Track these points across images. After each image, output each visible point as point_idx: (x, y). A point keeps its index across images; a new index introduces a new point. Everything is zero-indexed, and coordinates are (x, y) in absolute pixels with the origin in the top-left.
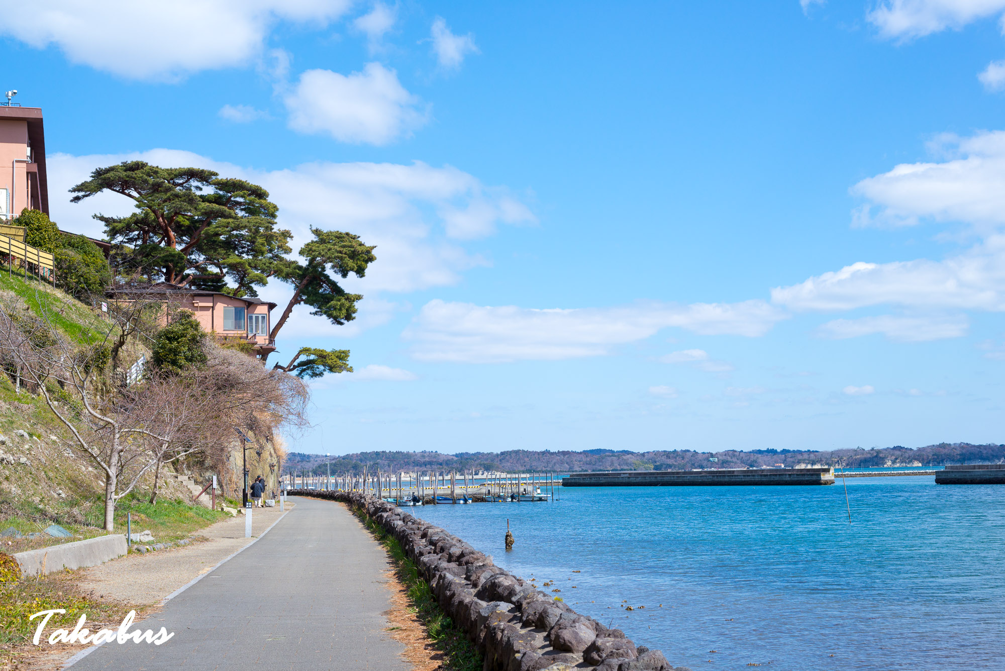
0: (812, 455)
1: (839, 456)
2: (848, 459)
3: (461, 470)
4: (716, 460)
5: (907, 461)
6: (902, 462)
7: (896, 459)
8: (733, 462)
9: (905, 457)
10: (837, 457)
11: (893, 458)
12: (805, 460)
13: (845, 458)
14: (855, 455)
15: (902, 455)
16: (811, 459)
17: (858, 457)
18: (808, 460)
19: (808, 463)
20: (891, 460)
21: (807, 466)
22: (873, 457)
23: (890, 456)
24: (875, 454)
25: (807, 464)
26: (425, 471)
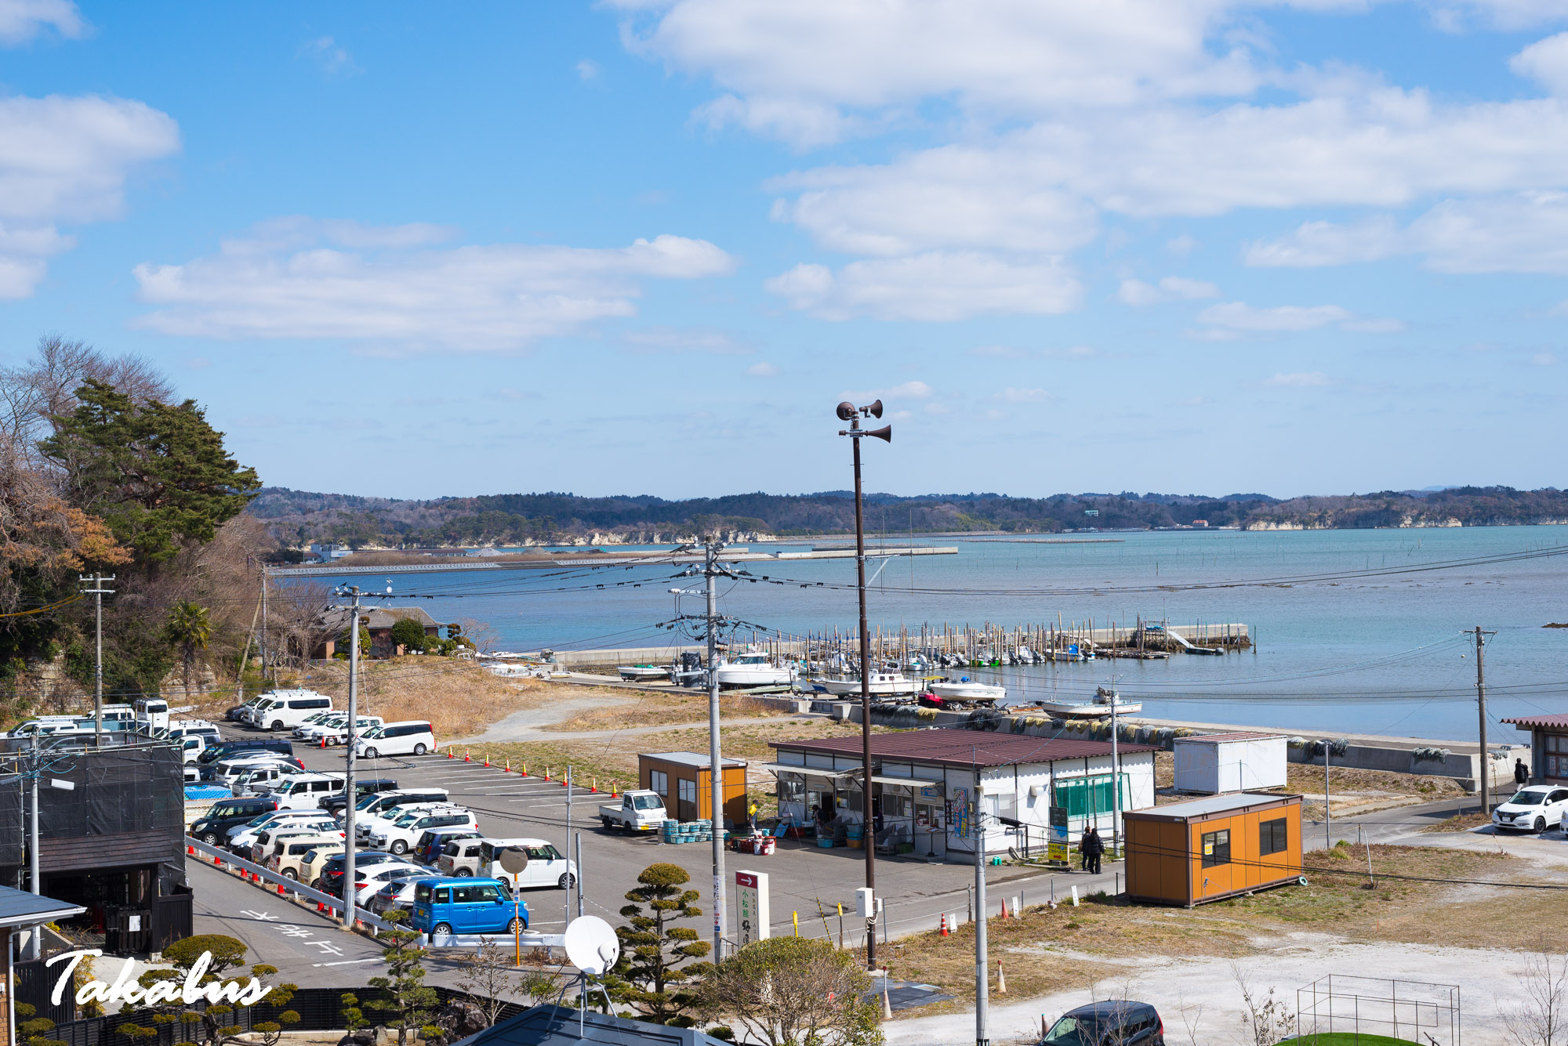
0: (1276, 507)
1: (1320, 510)
2: (1336, 513)
3: (698, 530)
4: (1096, 513)
5: (1439, 518)
6: (1430, 520)
7: (1420, 514)
8: (1125, 517)
9: (1434, 511)
10: (1317, 511)
11: (1415, 512)
12: (1266, 515)
13: (1330, 513)
14: (1348, 507)
15: (1429, 509)
16: (1275, 512)
17: (1353, 510)
18: (1271, 515)
19: (1271, 521)
20: (1412, 517)
21: (1269, 525)
22: (1380, 511)
23: (1409, 509)
24: (1384, 506)
25: (1269, 522)
26: (635, 532)
